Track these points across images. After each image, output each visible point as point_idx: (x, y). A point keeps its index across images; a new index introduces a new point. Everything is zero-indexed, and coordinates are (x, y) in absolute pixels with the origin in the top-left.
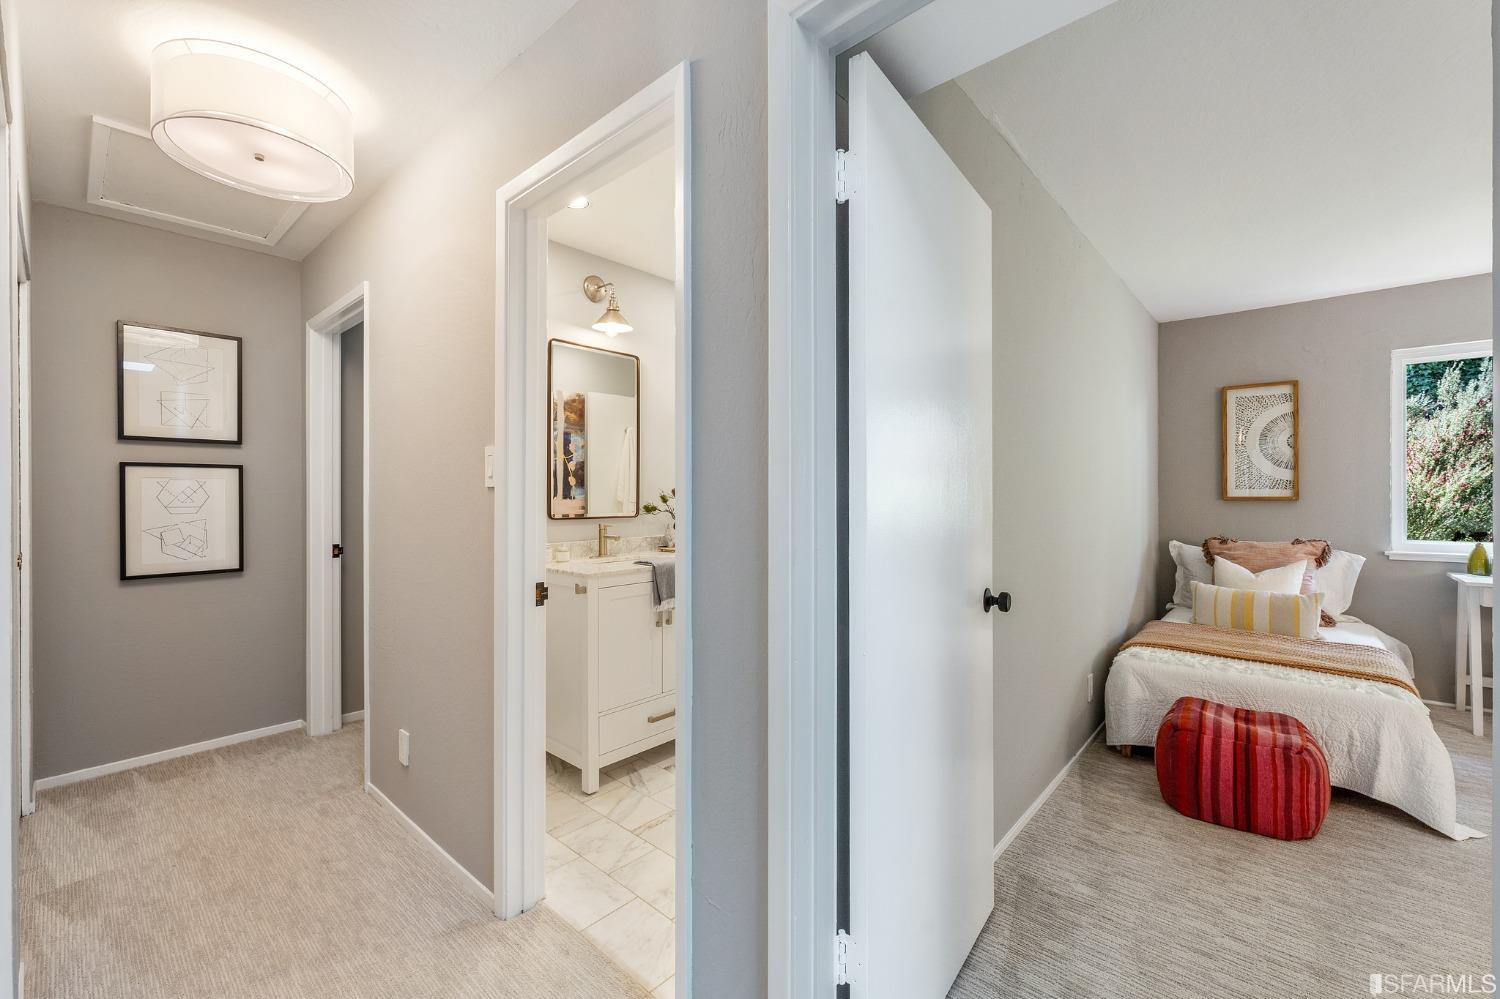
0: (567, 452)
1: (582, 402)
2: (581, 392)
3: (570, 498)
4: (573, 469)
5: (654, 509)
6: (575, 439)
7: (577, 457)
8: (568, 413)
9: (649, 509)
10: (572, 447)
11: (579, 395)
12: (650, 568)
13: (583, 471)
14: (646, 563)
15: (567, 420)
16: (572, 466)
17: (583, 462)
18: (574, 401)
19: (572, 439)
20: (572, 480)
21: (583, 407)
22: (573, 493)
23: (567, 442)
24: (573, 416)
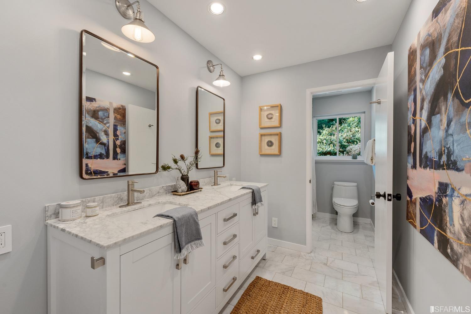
0: (115, 135)
1: (124, 109)
2: (123, 104)
3: (117, 159)
4: (119, 144)
5: (169, 168)
6: (120, 129)
7: (121, 138)
8: (116, 115)
9: (165, 168)
10: (118, 133)
11: (122, 106)
12: (170, 221)
13: (125, 145)
14: (168, 217)
15: (115, 118)
16: (118, 143)
17: (125, 141)
18: (120, 108)
19: (118, 128)
20: (118, 150)
21: (125, 112)
22: (119, 157)
23: (115, 130)
24: (119, 117)
